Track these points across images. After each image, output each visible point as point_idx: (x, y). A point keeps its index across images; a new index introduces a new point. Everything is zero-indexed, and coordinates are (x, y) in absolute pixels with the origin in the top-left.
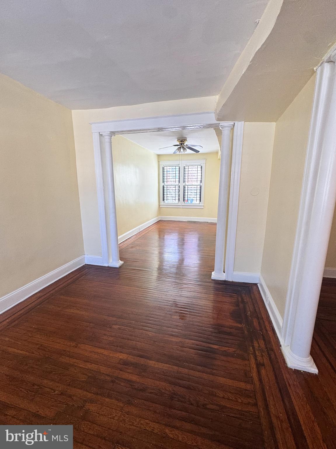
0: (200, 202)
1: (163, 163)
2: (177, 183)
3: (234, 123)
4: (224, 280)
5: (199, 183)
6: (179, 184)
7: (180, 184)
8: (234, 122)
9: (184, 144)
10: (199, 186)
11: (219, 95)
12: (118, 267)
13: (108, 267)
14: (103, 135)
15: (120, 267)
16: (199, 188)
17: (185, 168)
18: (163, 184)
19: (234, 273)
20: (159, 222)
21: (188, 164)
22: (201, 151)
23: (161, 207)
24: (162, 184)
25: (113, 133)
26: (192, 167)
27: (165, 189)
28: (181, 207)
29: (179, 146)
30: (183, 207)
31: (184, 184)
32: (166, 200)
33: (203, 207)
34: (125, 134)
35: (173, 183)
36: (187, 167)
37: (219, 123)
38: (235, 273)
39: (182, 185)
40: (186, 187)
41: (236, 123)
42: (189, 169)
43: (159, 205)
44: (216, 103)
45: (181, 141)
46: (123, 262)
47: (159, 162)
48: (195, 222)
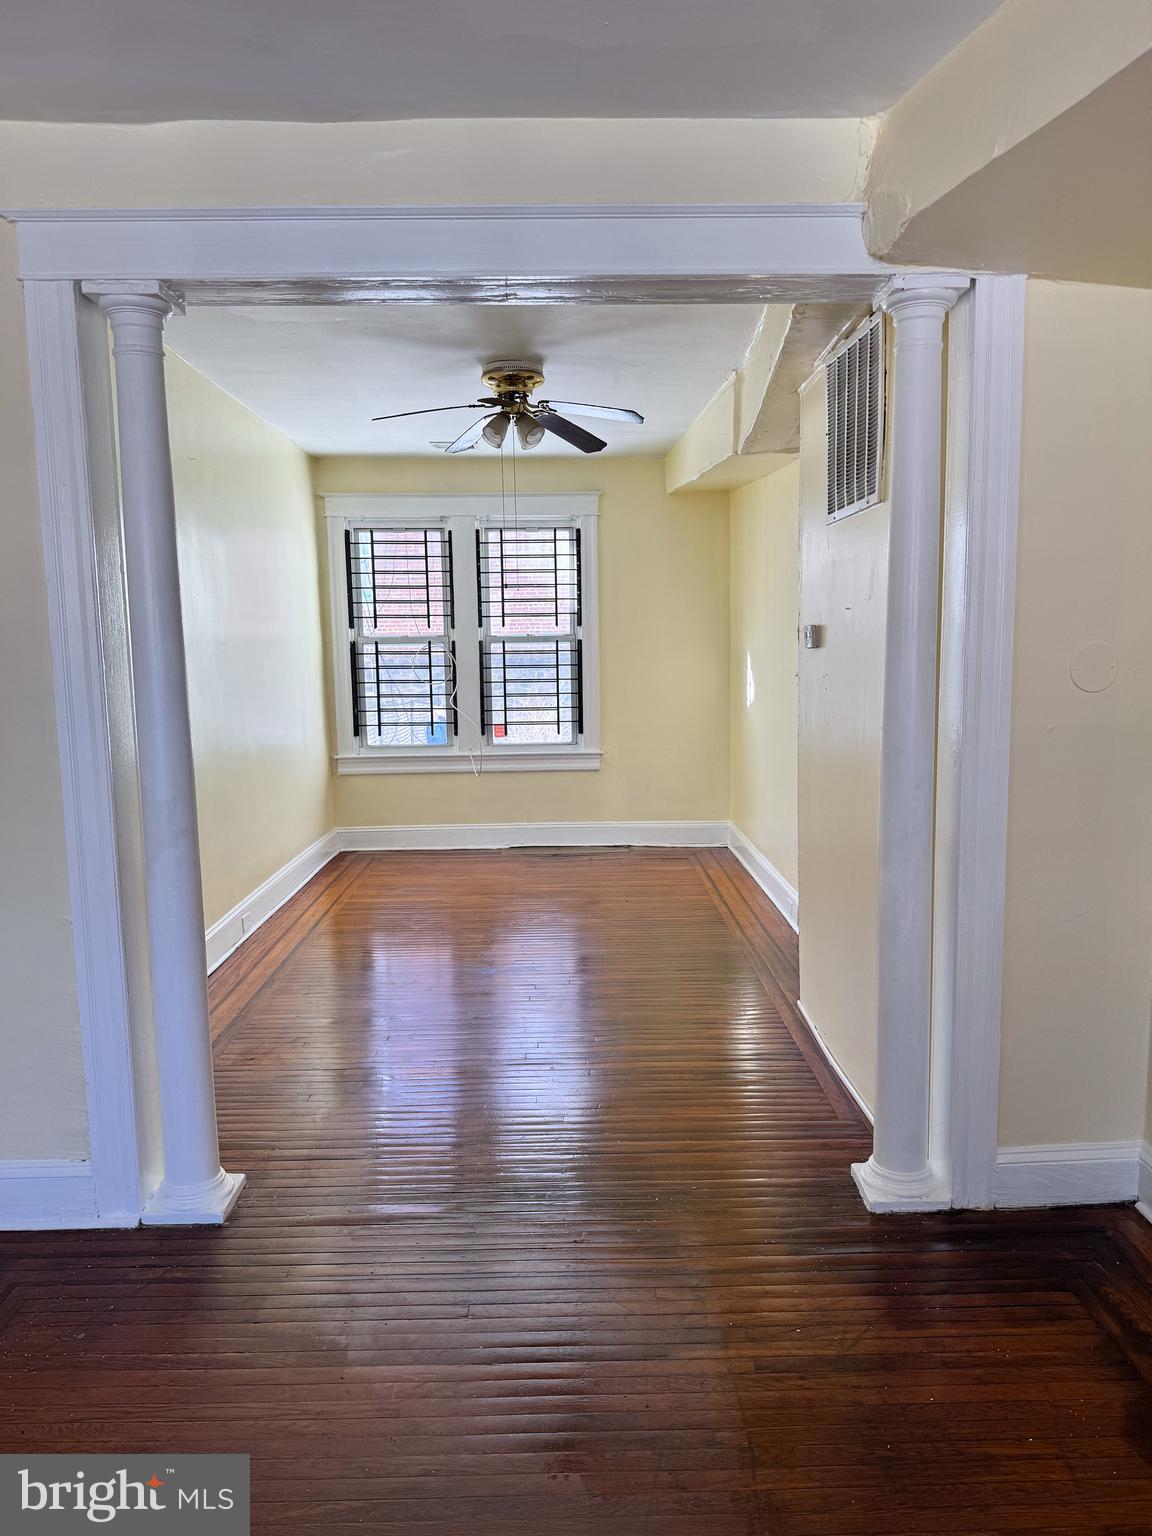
0: (581, 731)
1: (345, 511)
2: (438, 626)
3: (973, 281)
4: (946, 1208)
5: (565, 626)
6: (447, 635)
7: (454, 635)
8: (971, 274)
9: (525, 397)
10: (565, 646)
11: (884, 116)
12: (220, 1221)
13: (141, 1229)
14: (103, 300)
15: (233, 1216)
16: (566, 658)
17: (482, 539)
18: (351, 635)
19: (1001, 1159)
20: (340, 865)
21: (497, 518)
22: (614, 442)
23: (342, 770)
24: (344, 636)
25: (171, 295)
26: (522, 535)
27: (368, 661)
28: (474, 767)
29: (498, 409)
30: (486, 766)
31: (480, 634)
32: (371, 732)
33: (595, 764)
34: (263, 302)
35: (409, 628)
36: (494, 536)
37: (890, 277)
38: (1008, 1156)
39: (467, 638)
40: (496, 648)
41: (984, 280)
42: (509, 549)
43: (333, 763)
44: (864, 161)
45: (511, 380)
46: (242, 1176)
47: (318, 499)
48: (556, 853)
